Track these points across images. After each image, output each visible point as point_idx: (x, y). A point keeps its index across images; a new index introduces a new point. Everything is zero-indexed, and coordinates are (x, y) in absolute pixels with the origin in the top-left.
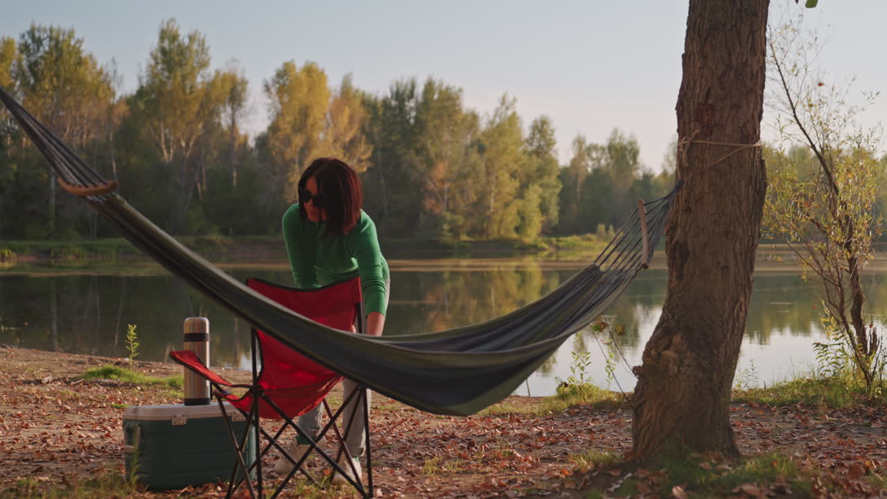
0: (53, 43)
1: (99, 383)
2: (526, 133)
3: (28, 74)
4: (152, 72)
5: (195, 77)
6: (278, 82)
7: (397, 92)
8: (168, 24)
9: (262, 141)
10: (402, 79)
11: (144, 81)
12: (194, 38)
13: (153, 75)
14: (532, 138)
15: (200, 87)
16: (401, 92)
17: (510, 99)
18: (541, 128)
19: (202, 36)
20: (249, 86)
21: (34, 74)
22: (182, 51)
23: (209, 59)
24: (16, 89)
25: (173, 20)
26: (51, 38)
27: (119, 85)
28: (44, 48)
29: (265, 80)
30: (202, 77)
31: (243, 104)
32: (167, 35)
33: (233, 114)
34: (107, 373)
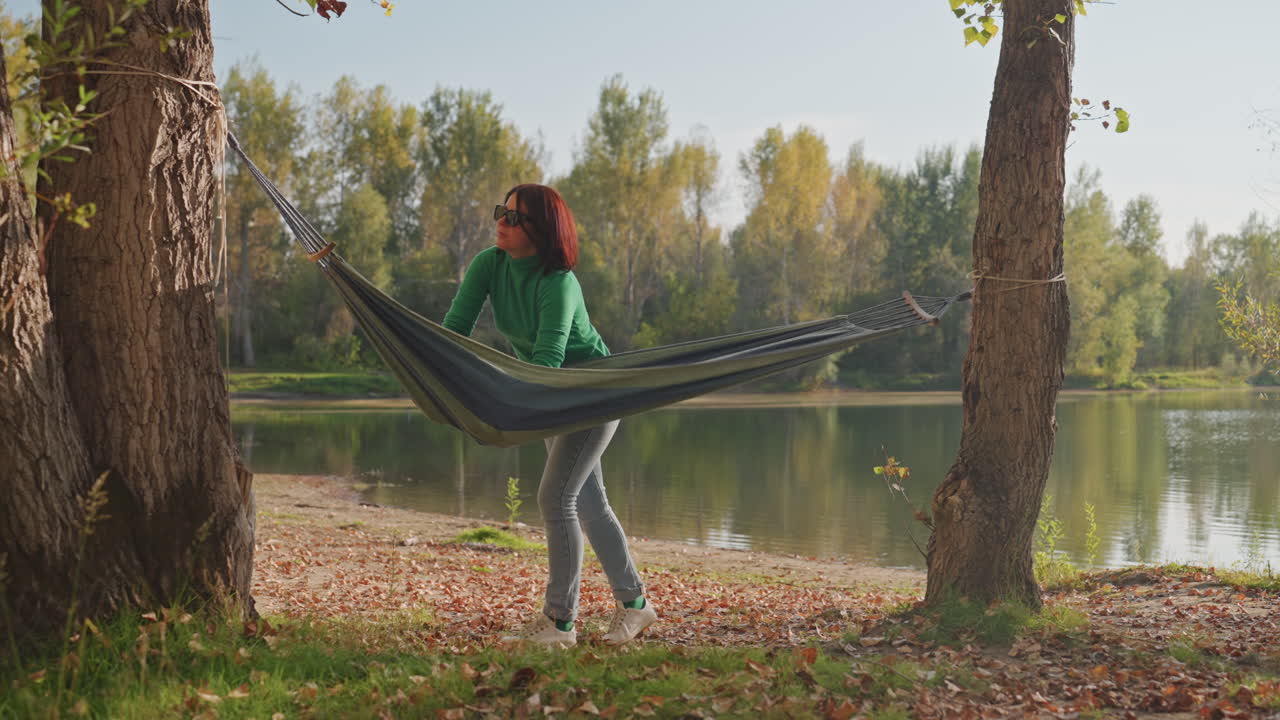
0: (463, 110)
1: (470, 547)
2: (1118, 222)
3: (431, 151)
4: (591, 145)
5: (647, 151)
6: (757, 156)
7: (928, 164)
8: (613, 81)
9: (738, 236)
10: (934, 147)
11: (580, 157)
12: (647, 100)
13: (592, 151)
14: (1127, 228)
15: (654, 165)
16: (932, 166)
17: (1090, 172)
18: (1140, 214)
19: (656, 98)
20: (721, 162)
21: (438, 151)
22: (633, 117)
23: (667, 126)
24: (416, 172)
25: (618, 76)
26: (460, 104)
27: (546, 164)
28: (451, 118)
29: (742, 154)
30: (658, 151)
31: (712, 186)
32: (611, 96)
33: (699, 201)
34: (482, 536)
